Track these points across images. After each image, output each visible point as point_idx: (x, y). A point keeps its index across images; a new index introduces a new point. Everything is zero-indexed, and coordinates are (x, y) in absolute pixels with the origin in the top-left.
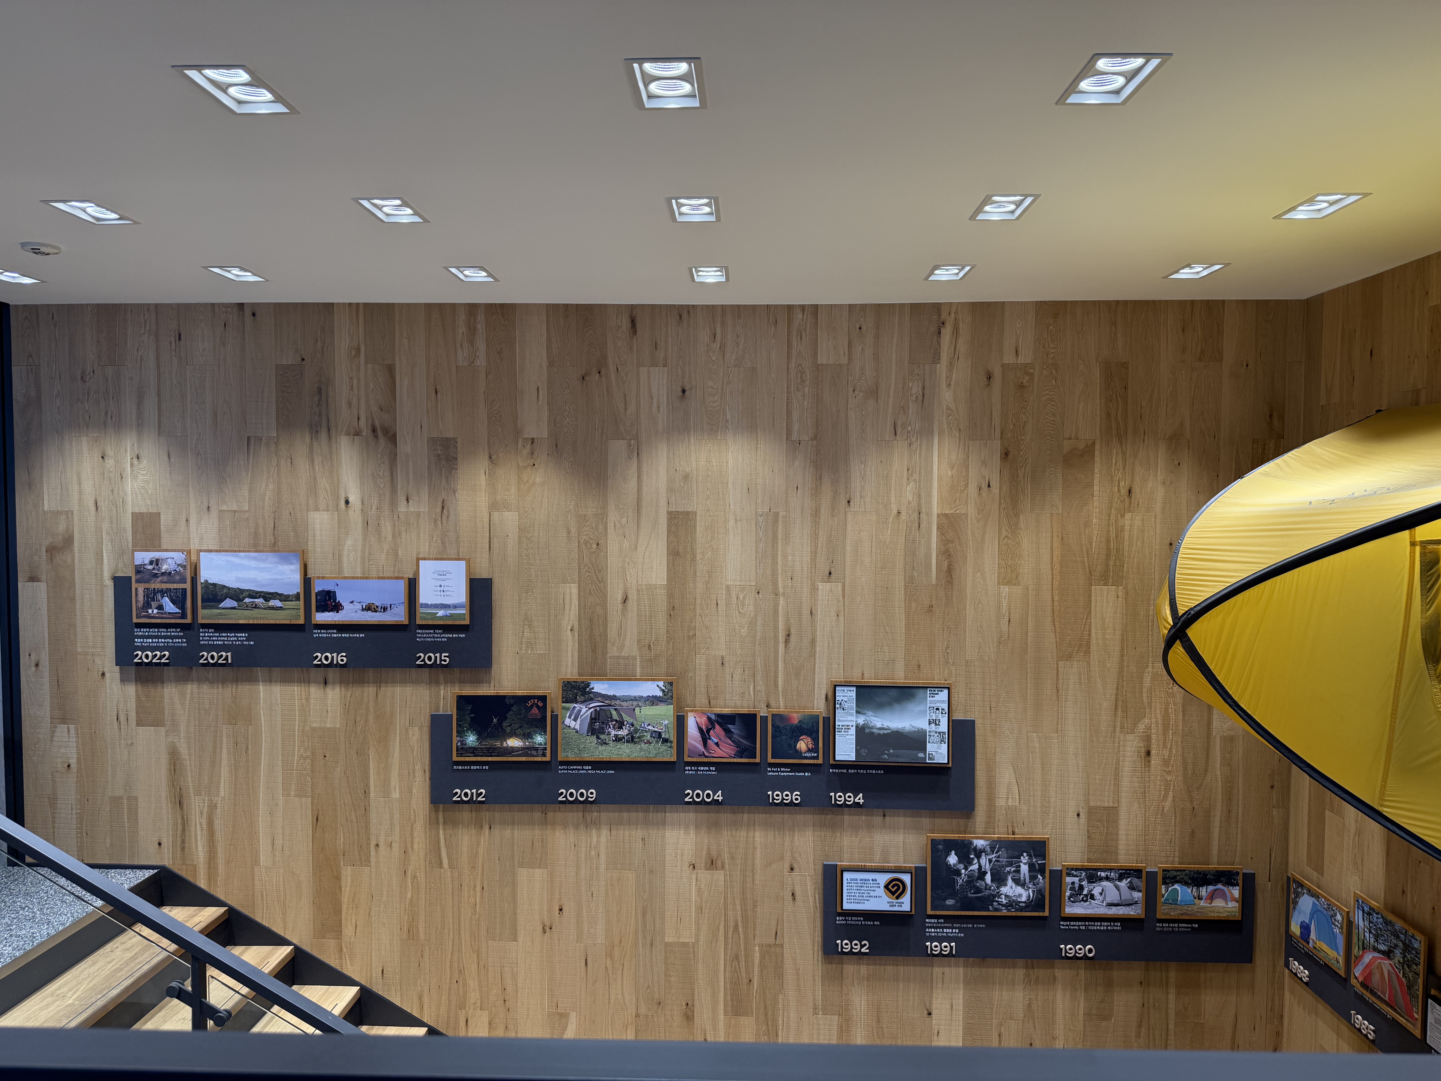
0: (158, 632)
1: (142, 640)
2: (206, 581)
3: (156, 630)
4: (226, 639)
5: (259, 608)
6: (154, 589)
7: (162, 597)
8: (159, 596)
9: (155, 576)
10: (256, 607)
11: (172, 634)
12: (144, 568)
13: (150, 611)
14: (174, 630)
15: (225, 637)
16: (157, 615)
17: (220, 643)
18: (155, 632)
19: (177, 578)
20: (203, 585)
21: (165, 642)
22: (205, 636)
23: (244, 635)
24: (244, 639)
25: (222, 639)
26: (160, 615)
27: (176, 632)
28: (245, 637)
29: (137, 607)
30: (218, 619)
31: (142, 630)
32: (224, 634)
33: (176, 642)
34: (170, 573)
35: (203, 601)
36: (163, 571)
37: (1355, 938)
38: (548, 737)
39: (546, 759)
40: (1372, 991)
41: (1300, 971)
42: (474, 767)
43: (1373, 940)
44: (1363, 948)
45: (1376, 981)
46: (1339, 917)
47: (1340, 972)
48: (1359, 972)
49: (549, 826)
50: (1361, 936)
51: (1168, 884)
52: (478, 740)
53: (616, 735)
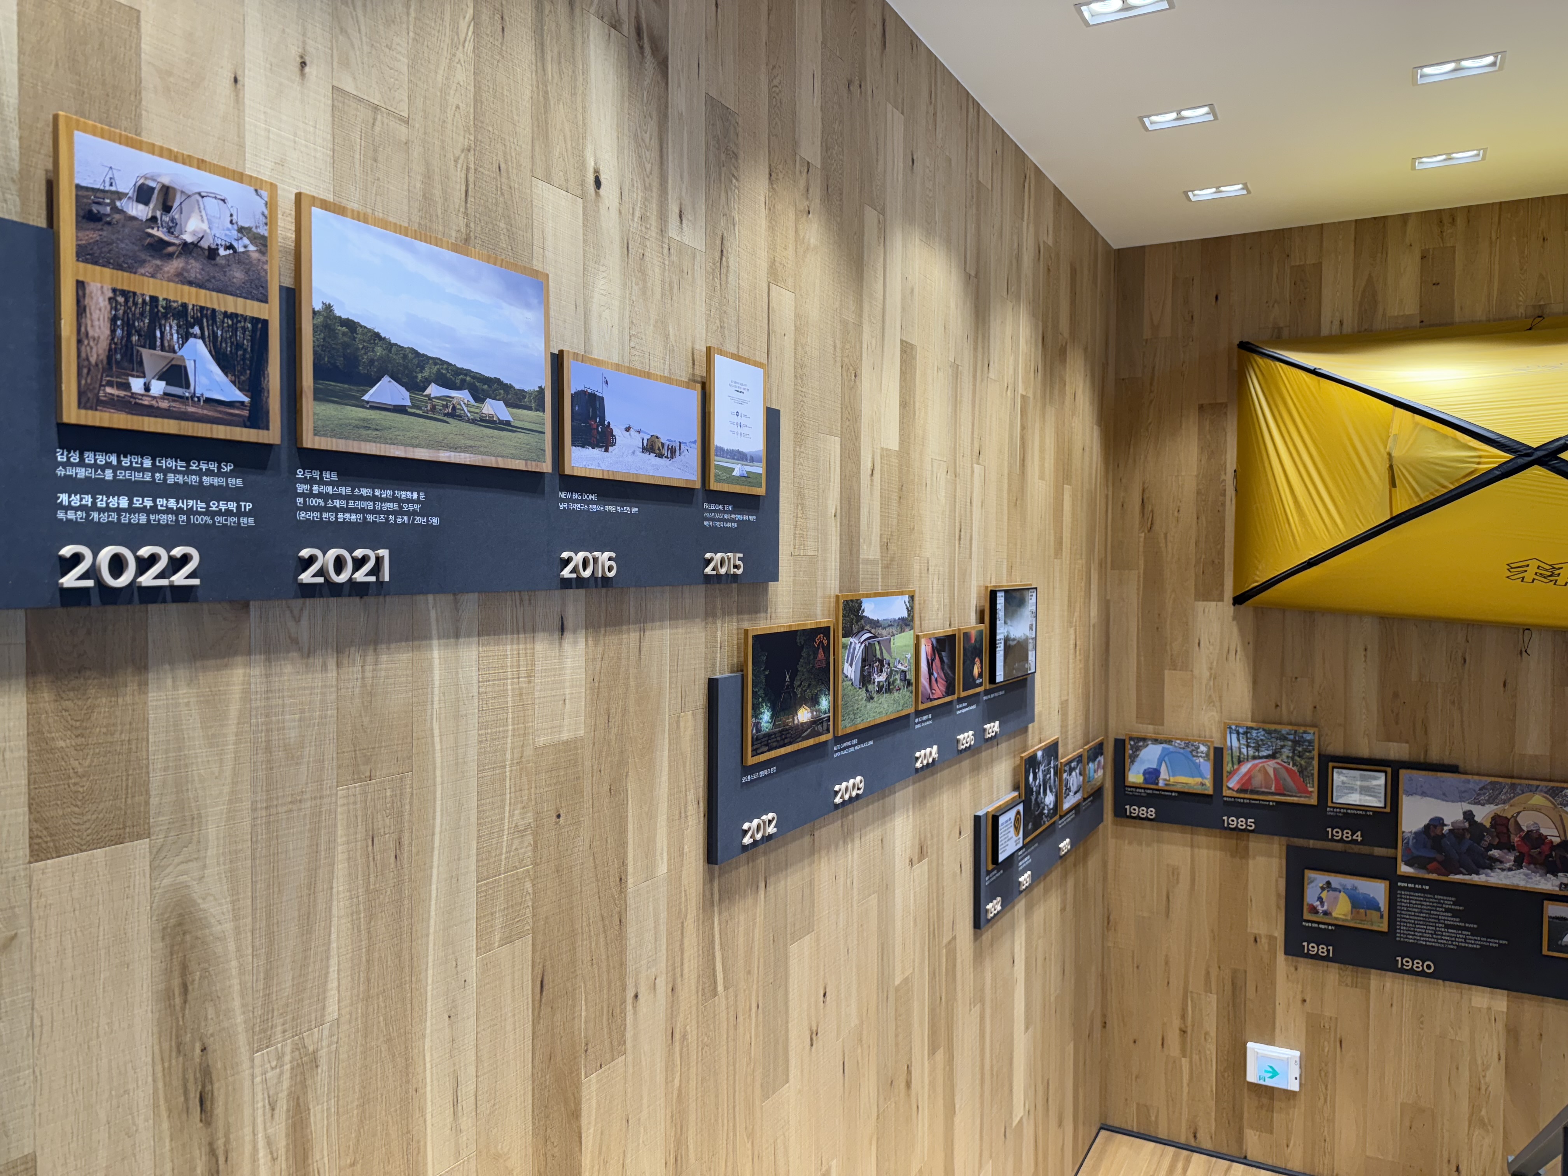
0: (155, 469)
1: (88, 500)
2: (328, 308)
3: (147, 463)
4: (370, 505)
5: (460, 418)
6: (154, 299)
7: (186, 336)
8: (172, 330)
9: (159, 248)
10: (454, 414)
11: (207, 480)
12: (115, 209)
13: (137, 385)
14: (213, 466)
15: (367, 499)
16: (164, 404)
17: (353, 518)
18: (142, 470)
19: (238, 275)
20: (320, 319)
21: (180, 511)
22: (311, 495)
23: (415, 495)
24: (417, 507)
25: (360, 504)
26: (177, 406)
27: (219, 474)
28: (418, 502)
29: (83, 364)
30: (359, 438)
31: (89, 457)
32: (364, 492)
33: (219, 513)
34: (212, 253)
35: (319, 372)
36: (188, 238)
37: (1227, 758)
38: (831, 698)
39: (829, 736)
40: (1253, 792)
41: (1143, 812)
42: (763, 773)
43: (1251, 752)
44: (1240, 762)
45: (1258, 781)
46: (1203, 748)
47: (1206, 792)
48: (1233, 783)
49: (816, 856)
50: (1236, 753)
51: (1088, 764)
52: (772, 717)
53: (879, 682)
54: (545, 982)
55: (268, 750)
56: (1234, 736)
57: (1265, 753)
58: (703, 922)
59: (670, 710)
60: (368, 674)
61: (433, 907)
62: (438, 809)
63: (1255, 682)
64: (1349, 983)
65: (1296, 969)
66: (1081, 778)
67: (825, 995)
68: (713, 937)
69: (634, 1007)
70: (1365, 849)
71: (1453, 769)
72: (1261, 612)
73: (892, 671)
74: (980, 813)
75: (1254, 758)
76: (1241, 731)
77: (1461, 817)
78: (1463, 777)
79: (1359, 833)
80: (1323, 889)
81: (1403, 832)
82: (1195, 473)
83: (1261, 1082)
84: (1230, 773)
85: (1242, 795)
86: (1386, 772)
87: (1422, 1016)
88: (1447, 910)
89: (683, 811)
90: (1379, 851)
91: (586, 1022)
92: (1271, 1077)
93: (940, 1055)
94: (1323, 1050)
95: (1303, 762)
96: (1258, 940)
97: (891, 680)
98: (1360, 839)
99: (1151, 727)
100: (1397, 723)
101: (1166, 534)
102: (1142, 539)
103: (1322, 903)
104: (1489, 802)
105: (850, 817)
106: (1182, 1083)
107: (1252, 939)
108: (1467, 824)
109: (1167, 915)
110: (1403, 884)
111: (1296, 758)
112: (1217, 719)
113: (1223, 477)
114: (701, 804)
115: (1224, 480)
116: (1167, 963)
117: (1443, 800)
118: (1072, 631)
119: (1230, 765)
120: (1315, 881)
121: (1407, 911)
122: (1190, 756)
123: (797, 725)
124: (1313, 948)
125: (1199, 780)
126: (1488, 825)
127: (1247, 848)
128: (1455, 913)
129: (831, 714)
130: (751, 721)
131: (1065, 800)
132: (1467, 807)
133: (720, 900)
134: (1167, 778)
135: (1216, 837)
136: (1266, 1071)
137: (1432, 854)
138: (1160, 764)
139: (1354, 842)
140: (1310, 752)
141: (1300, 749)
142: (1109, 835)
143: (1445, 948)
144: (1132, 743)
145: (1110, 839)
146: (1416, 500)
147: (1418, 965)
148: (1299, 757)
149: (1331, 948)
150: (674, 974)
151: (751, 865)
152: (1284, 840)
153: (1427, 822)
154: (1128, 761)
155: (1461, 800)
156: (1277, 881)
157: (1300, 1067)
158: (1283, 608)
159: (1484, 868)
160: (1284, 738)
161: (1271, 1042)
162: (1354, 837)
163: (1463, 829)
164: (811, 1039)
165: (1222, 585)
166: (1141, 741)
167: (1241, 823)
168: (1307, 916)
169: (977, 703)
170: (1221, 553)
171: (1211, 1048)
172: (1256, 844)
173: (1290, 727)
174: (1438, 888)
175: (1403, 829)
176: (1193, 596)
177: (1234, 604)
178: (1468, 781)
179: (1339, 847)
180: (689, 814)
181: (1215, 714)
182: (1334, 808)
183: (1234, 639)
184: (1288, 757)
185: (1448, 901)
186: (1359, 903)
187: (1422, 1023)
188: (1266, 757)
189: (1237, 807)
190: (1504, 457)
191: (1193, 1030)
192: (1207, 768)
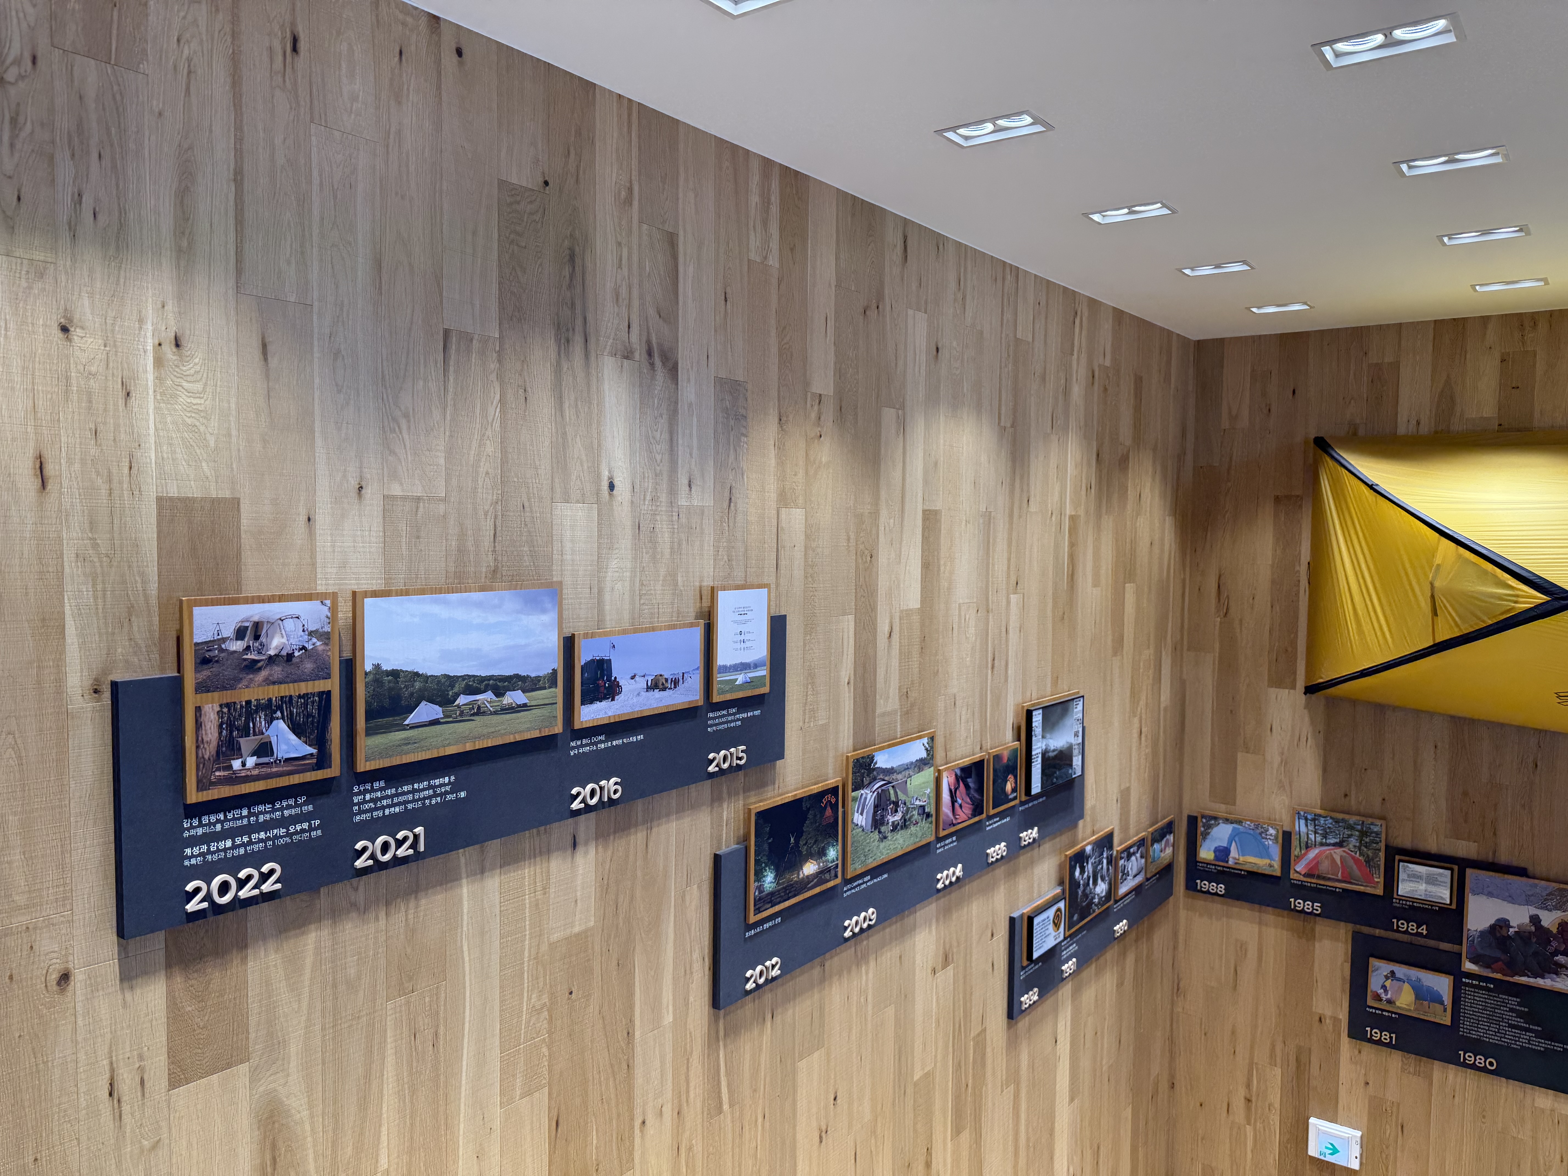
0: (250, 814)
1: (204, 848)
2: (377, 667)
3: (245, 812)
4: (410, 797)
5: (484, 713)
6: (248, 703)
7: (270, 721)
8: (261, 720)
9: (252, 667)
10: (479, 712)
11: (286, 813)
12: (221, 650)
13: (236, 764)
14: (291, 802)
15: (409, 792)
16: (256, 772)
17: (397, 810)
18: (242, 818)
19: (309, 666)
20: (371, 677)
21: (268, 838)
22: (365, 802)
23: (447, 780)
24: (448, 788)
25: (401, 799)
26: (265, 770)
27: (297, 805)
28: (450, 783)
29: (200, 762)
30: (401, 753)
31: (205, 820)
32: (405, 788)
33: (296, 833)
34: (290, 656)
35: (370, 715)
36: (272, 652)
37: (1295, 842)
38: (840, 847)
39: (838, 881)
40: (1319, 877)
41: (1213, 887)
42: (766, 926)
43: (1319, 839)
44: (1307, 847)
45: (1325, 867)
46: (1272, 831)
47: (1274, 874)
48: (1300, 867)
49: (827, 983)
50: (1304, 838)
51: (1152, 845)
52: (775, 878)
53: (893, 822)
54: (561, 1121)
55: (335, 986)
56: (1302, 822)
57: (1332, 841)
58: (709, 1055)
59: (675, 888)
60: (411, 916)
61: (464, 1078)
62: (467, 1004)
63: (1325, 770)
64: (1412, 1070)
65: (1360, 1052)
66: (1143, 861)
67: (835, 1099)
68: (718, 1066)
69: (642, 1131)
70: (1432, 943)
71: (1522, 872)
72: (1332, 702)
73: (908, 809)
74: (1015, 915)
75: (1322, 844)
76: (1309, 817)
77: (1527, 920)
78: (1531, 881)
79: (1424, 927)
80: (1387, 978)
81: (1469, 930)
82: (1270, 563)
83: (1322, 1157)
84: (1298, 857)
85: (1309, 880)
86: (1452, 870)
87: (1484, 1110)
88: (1511, 1010)
89: (688, 969)
90: (1445, 946)
91: (597, 1148)
92: (1331, 1154)
93: (965, 1136)
94: (1385, 1133)
95: (1370, 853)
96: (1323, 1020)
97: (907, 817)
98: (1425, 932)
99: (1223, 807)
100: (1466, 821)
101: (1241, 620)
102: (1218, 624)
103: (1386, 991)
104: (1555, 908)
105: (865, 943)
106: (1246, 1148)
107: (1318, 1018)
108: (1533, 928)
109: (1235, 987)
110: (1467, 981)
111: (1363, 848)
112: (1287, 803)
113: (1297, 568)
114: (707, 960)
115: (1298, 571)
116: (1233, 1032)
117: (1509, 902)
118: (1136, 720)
119: (1298, 849)
120: (1379, 971)
121: (1471, 1007)
122: (1259, 837)
123: (803, 878)
124: (1376, 1034)
125: (1267, 861)
126: (1555, 931)
127: (1313, 930)
128: (1520, 1015)
129: (840, 862)
130: (753, 885)
131: (1120, 886)
132: (1533, 911)
133: (725, 1036)
134: (1237, 857)
135: (1283, 917)
136: (1326, 1148)
137: (1498, 954)
138: (1230, 843)
139: (1419, 934)
140: (1377, 843)
141: (1367, 840)
142: (1181, 907)
143: (1508, 1047)
144: (1204, 820)
145: (1181, 911)
146: (1456, 630)
147: (1480, 1061)
148: (1366, 847)
149: (1394, 1036)
150: (680, 1101)
151: (757, 1001)
152: (1350, 926)
153: (1493, 922)
154: (1200, 838)
155: (1528, 903)
156: (1342, 965)
157: (1361, 1147)
158: (1354, 702)
159: (1549, 973)
160: (1351, 827)
161: (1333, 1120)
162: (1419, 930)
163: (1529, 932)
164: (821, 1137)
165: (1295, 673)
166: (1213, 820)
167: (1308, 906)
168: (1370, 1002)
169: (1011, 816)
170: (1294, 643)
171: (1275, 1119)
172: (1323, 927)
173: (1358, 818)
174: (1504, 987)
175: (1469, 927)
176: (1266, 683)
177: (1305, 693)
178: (1536, 886)
179: (1405, 938)
180: (694, 970)
181: (1284, 798)
182: (1400, 900)
183: (1305, 727)
184: (1355, 846)
185: (1513, 1001)
186: (1422, 994)
187: (1484, 1117)
188: (1334, 845)
189: (1303, 891)
190: (1540, 598)
191: (1257, 1099)
192: (1276, 851)
